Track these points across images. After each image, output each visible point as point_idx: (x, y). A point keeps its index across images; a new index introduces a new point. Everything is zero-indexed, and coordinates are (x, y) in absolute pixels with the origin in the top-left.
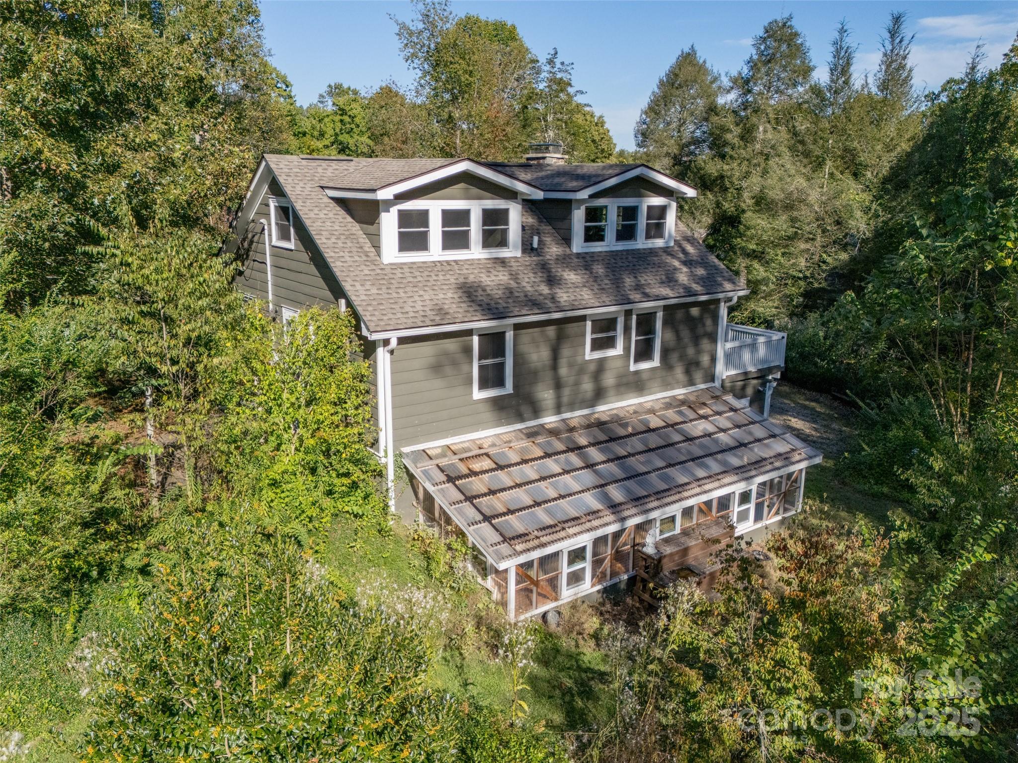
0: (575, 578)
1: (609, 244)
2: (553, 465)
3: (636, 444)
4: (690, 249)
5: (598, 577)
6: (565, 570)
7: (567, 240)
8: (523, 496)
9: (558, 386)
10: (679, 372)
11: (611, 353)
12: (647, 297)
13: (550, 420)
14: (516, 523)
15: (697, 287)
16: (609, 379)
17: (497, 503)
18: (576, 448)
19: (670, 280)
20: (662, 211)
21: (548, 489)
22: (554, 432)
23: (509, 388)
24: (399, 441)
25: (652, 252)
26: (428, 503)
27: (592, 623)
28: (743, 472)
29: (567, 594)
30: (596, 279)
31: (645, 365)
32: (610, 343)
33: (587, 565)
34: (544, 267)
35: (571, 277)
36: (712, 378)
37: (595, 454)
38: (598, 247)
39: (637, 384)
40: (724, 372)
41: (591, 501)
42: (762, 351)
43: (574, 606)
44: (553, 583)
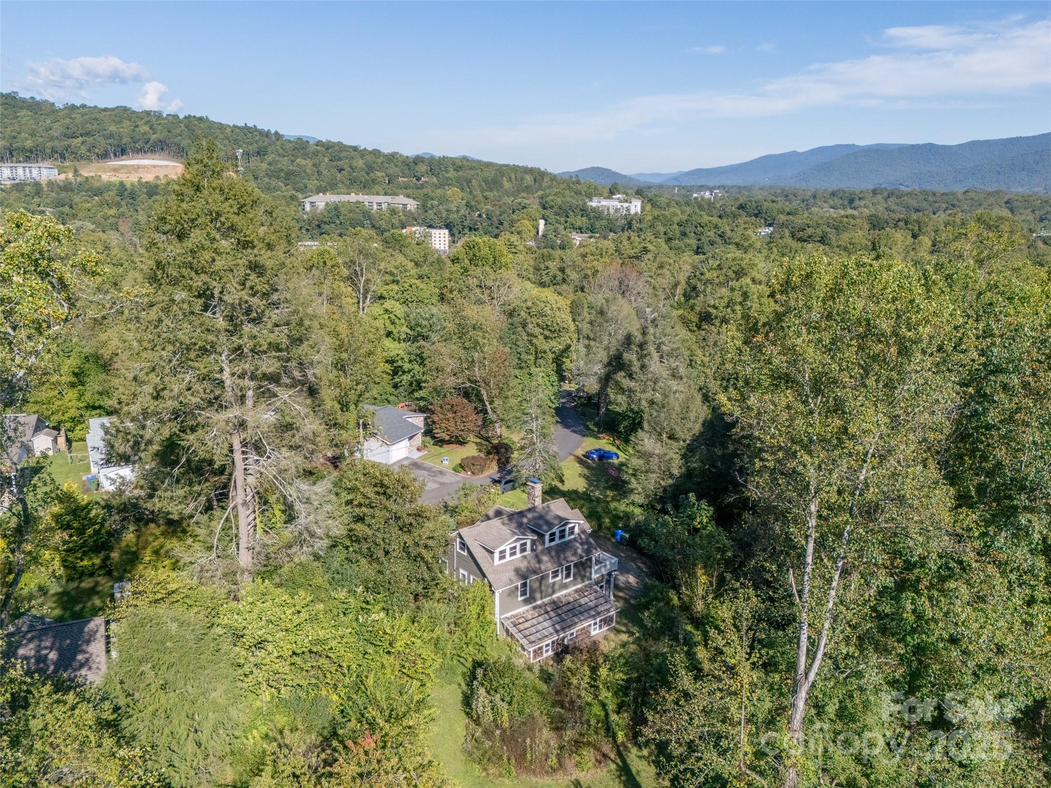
0: (547, 651)
1: (557, 541)
2: (541, 619)
3: (565, 609)
4: (583, 537)
5: (553, 650)
6: (544, 649)
7: (544, 543)
8: (533, 630)
9: (541, 592)
10: (579, 580)
11: (557, 579)
12: (568, 561)
13: (539, 602)
14: (532, 638)
15: (584, 554)
16: (557, 587)
17: (527, 632)
18: (547, 612)
19: (575, 554)
20: (573, 528)
21: (540, 627)
22: (540, 607)
23: (528, 595)
24: (501, 614)
25: (570, 541)
26: (507, 631)
27: (551, 662)
28: (594, 617)
29: (545, 655)
30: (552, 557)
31: (568, 580)
32: (557, 576)
33: (550, 648)
34: (537, 556)
35: (545, 558)
36: (590, 579)
37: (552, 614)
38: (553, 544)
39: (565, 586)
40: (595, 576)
41: (551, 630)
42: (608, 567)
43: (546, 658)
44: (542, 653)
